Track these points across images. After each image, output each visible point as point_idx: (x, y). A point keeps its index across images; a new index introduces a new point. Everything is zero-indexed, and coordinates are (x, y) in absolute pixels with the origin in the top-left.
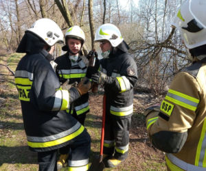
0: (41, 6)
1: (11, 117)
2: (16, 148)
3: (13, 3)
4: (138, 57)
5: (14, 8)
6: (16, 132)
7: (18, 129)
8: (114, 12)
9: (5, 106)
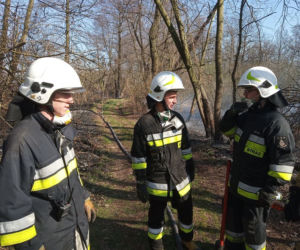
0: (151, 40)
1: (104, 180)
2: (109, 220)
3: (115, 36)
4: (289, 114)
5: (117, 41)
6: (110, 200)
7: (113, 197)
8: (251, 45)
9: (98, 166)
